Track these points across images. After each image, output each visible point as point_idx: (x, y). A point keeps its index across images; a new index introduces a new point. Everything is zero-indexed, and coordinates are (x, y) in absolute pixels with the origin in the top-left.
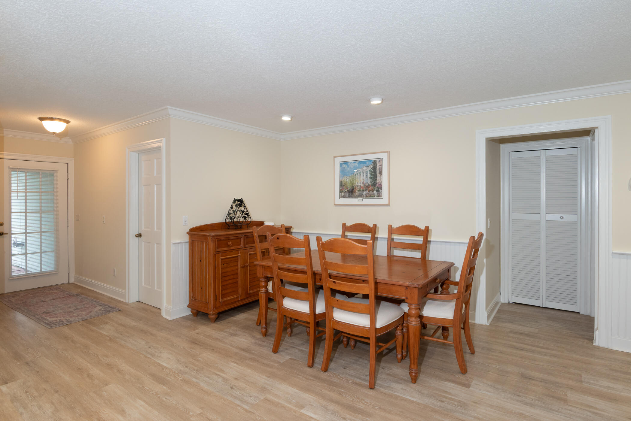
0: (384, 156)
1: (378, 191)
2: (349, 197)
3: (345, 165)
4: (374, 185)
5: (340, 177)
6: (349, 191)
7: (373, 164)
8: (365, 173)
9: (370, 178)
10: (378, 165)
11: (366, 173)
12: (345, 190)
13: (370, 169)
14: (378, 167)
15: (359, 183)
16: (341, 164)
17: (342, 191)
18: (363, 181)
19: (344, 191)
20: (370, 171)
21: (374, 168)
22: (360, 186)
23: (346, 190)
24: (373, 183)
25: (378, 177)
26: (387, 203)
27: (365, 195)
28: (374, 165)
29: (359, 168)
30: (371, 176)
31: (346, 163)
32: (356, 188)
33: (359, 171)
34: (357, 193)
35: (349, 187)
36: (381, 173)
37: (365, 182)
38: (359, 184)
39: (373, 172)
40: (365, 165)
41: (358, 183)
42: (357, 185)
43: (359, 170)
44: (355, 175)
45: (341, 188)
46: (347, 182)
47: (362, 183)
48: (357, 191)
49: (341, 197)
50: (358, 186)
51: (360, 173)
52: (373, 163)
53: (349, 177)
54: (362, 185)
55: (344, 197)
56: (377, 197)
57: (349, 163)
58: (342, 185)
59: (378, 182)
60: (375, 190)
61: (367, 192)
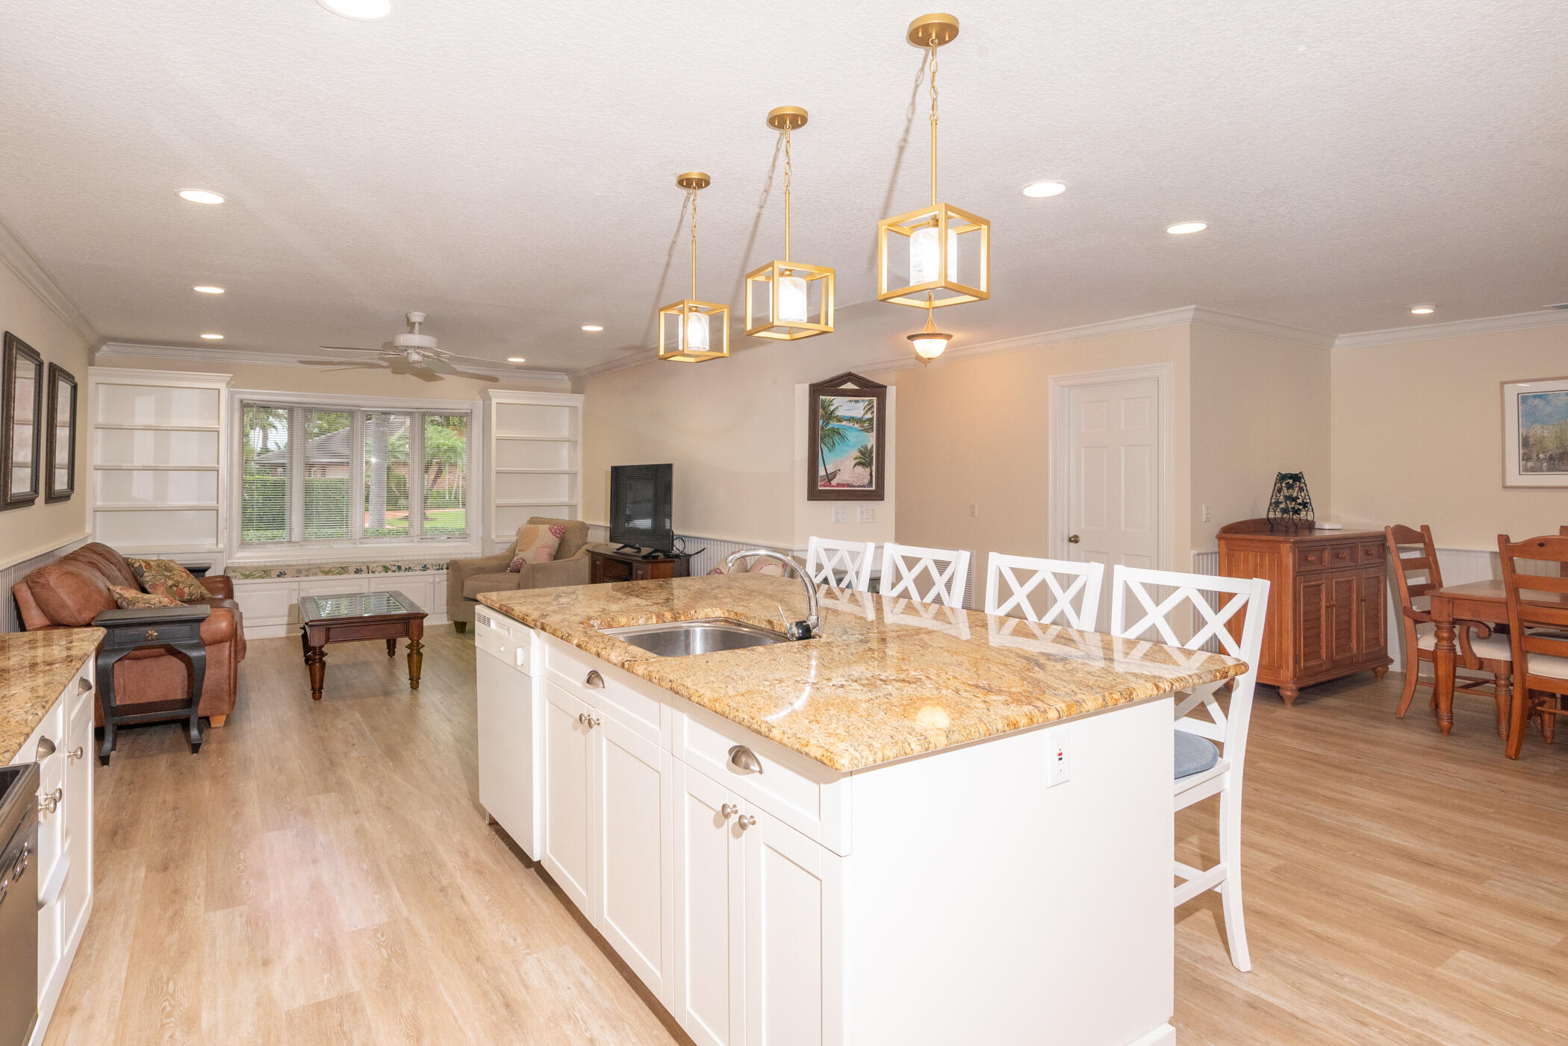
2: (1549, 469)
3: (1537, 401)
5: (1523, 426)
6: (1551, 458)
12: (1537, 456)
16: (1523, 399)
17: (1526, 457)
19: (1534, 456)
23: (1541, 456)
31: (1540, 396)
35: (1551, 447)
45: (1525, 451)
46: (1544, 437)
49: (1526, 470)
53: (1549, 427)
55: (1533, 470)
57: (1552, 396)
58: (1525, 443)
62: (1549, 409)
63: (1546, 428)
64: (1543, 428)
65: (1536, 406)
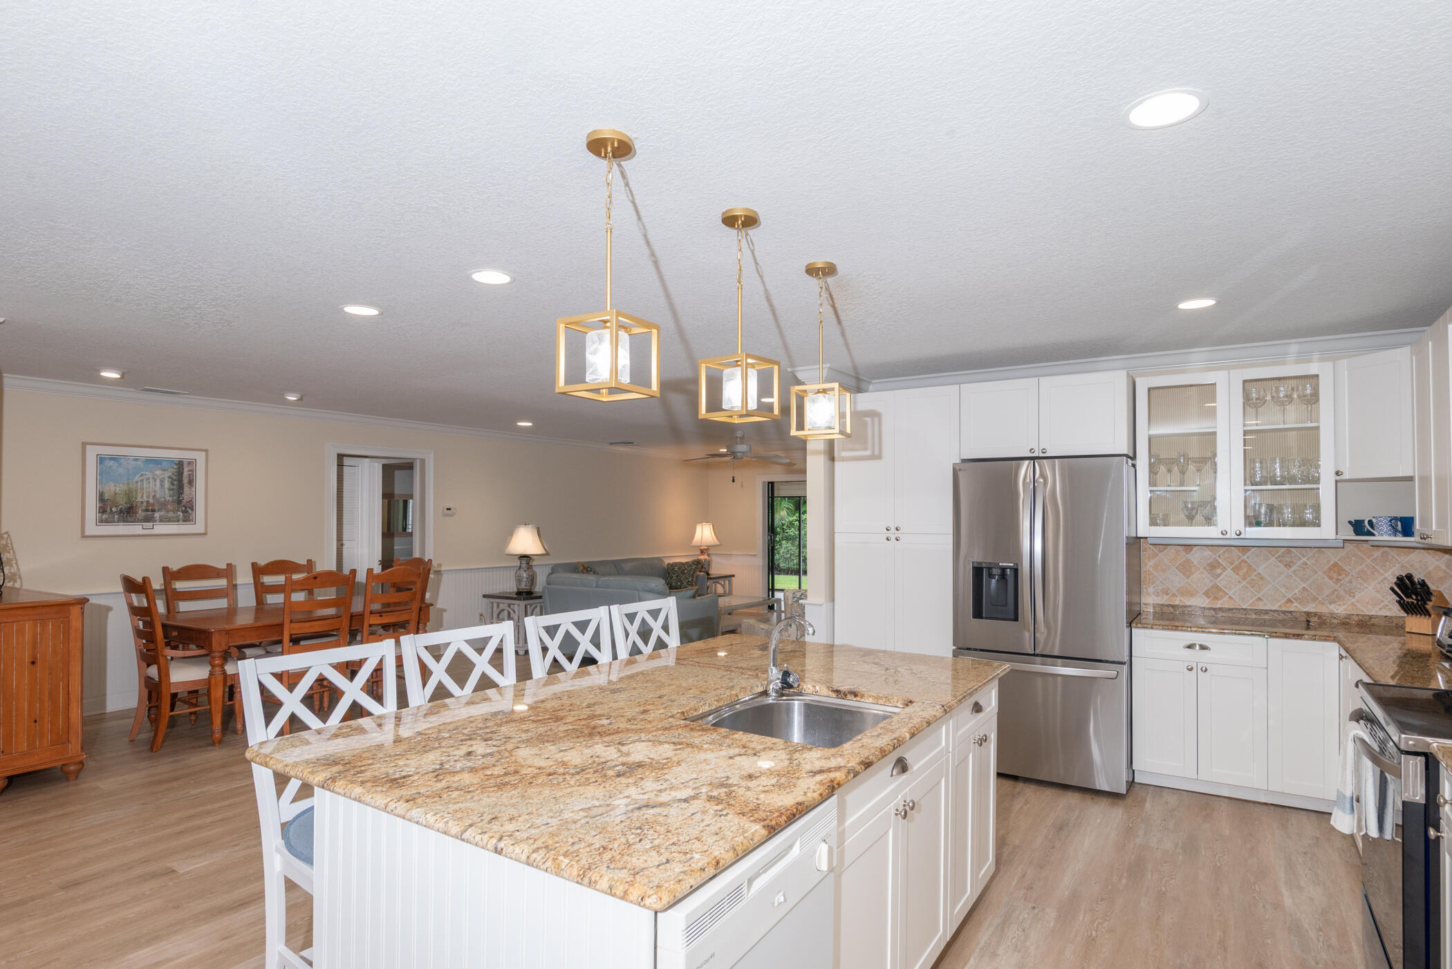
0: (200, 457)
1: (185, 512)
2: (119, 521)
3: (112, 463)
4: (179, 502)
5: (100, 483)
6: (121, 511)
7: (175, 467)
8: (158, 483)
9: (169, 490)
10: (186, 469)
11: (162, 481)
12: (111, 509)
13: (170, 474)
14: (186, 473)
15: (145, 497)
16: (101, 460)
17: (102, 510)
18: (153, 494)
19: (109, 510)
20: (169, 477)
21: (180, 473)
22: (148, 502)
23: (114, 509)
24: (175, 498)
25: (186, 489)
26: (203, 531)
27: (158, 519)
28: (179, 468)
29: (147, 471)
30: (172, 487)
31: (114, 458)
32: (137, 505)
33: (147, 477)
34: (141, 514)
35: (121, 502)
36: (191, 482)
37: (158, 496)
38: (145, 499)
39: (176, 480)
40: (159, 466)
41: (142, 497)
42: (139, 499)
43: (146, 475)
44: (137, 482)
45: (101, 505)
46: (116, 494)
47: (151, 497)
48: (140, 512)
49: (101, 521)
50: (142, 502)
51: (148, 479)
52: (176, 464)
53: (120, 485)
54: (151, 501)
55: (106, 521)
56: (183, 521)
57: (123, 460)
58: (102, 498)
59: (186, 497)
60: (180, 510)
61: (163, 513)
62: (121, 470)
63: (118, 485)
64: (116, 486)
65: (111, 467)
